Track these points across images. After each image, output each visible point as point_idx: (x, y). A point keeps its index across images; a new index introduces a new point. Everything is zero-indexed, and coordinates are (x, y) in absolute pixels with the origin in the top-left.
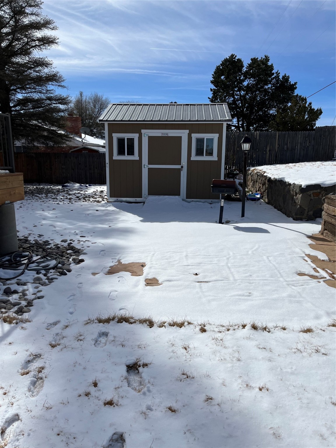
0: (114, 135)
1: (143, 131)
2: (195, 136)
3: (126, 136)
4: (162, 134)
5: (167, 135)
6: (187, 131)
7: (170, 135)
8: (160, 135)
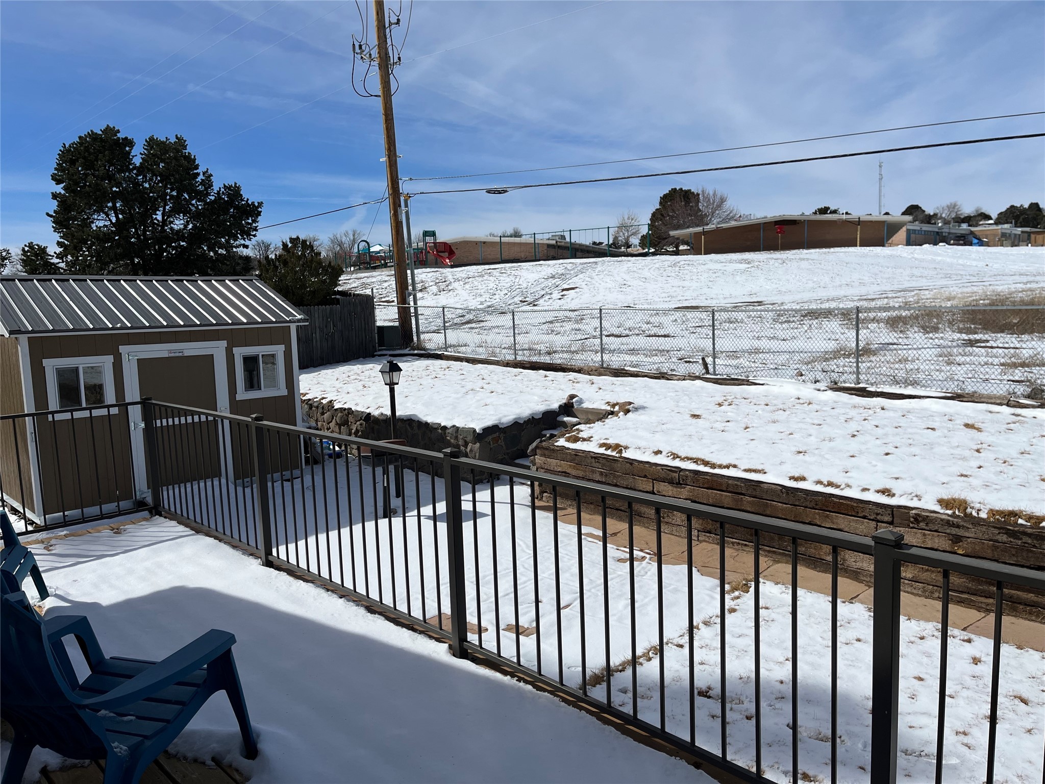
0: (45, 362)
1: (122, 349)
2: (240, 352)
3: (81, 362)
4: (171, 353)
5: (181, 354)
6: (224, 344)
7: (187, 353)
8: (165, 355)
